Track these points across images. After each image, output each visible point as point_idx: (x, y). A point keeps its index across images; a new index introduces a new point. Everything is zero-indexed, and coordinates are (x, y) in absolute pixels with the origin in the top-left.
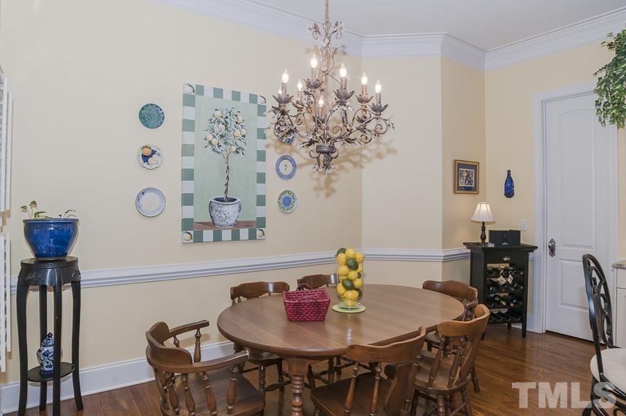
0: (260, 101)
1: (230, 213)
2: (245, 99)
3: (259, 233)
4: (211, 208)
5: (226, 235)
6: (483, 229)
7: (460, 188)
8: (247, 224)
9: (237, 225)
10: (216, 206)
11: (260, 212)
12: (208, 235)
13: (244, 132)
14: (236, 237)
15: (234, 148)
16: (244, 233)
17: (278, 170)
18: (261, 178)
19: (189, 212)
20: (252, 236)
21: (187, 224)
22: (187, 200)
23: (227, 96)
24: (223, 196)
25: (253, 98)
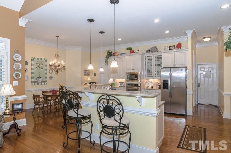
0: (46, 60)
1: (40, 80)
2: (43, 59)
3: (46, 83)
4: (37, 79)
5: (40, 84)
6: (89, 82)
7: (85, 75)
8: (43, 82)
9: (42, 82)
10: (38, 78)
11: (46, 80)
12: (36, 84)
13: (43, 65)
14: (41, 84)
15: (41, 68)
16: (43, 83)
17: (49, 72)
18: (46, 74)
19: (33, 80)
20: (44, 84)
21: (32, 82)
22: (32, 78)
23: (40, 59)
24: (39, 77)
25: (44, 59)
